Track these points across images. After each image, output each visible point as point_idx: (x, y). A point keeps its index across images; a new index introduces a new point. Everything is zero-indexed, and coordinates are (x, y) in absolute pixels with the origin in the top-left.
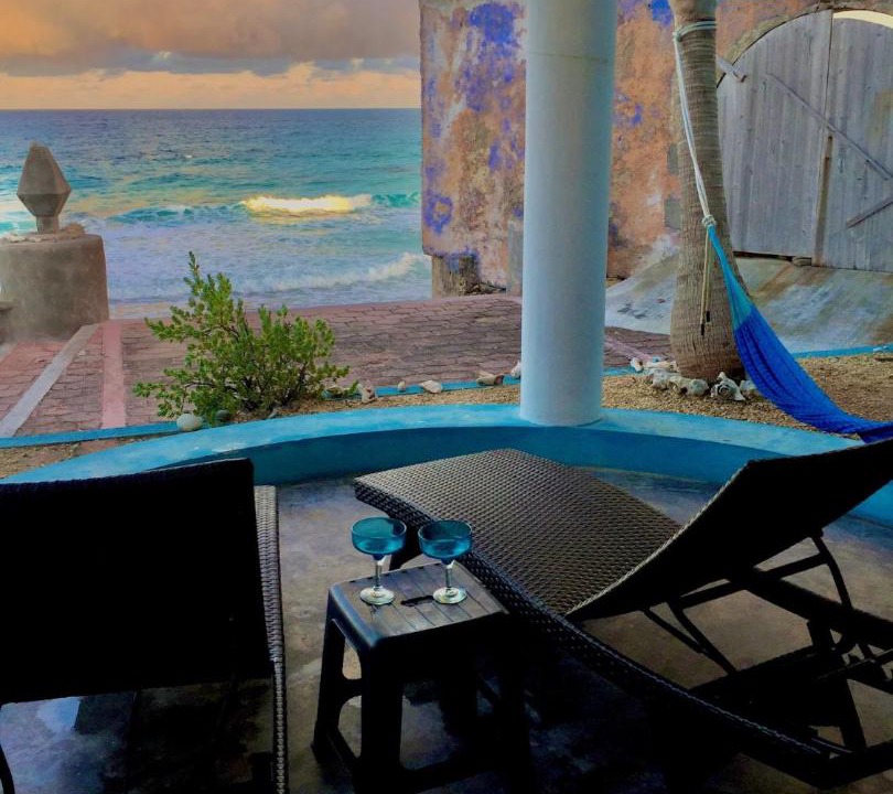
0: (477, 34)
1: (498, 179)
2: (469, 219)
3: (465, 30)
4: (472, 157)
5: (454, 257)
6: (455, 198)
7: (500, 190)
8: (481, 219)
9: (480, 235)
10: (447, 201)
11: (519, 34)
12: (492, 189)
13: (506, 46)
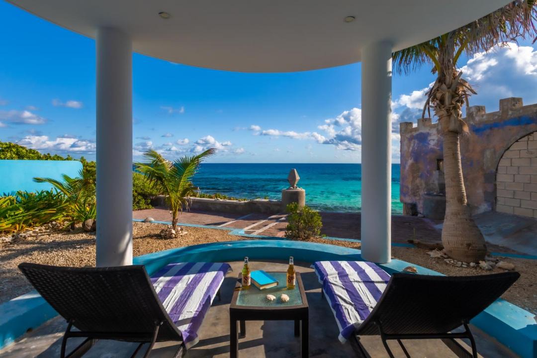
0: (416, 141)
1: (423, 182)
2: (414, 193)
3: (413, 140)
4: (415, 175)
5: (409, 204)
6: (410, 186)
7: (424, 185)
8: (418, 193)
9: (417, 198)
10: (407, 187)
11: (429, 141)
12: (421, 185)
13: (426, 144)
